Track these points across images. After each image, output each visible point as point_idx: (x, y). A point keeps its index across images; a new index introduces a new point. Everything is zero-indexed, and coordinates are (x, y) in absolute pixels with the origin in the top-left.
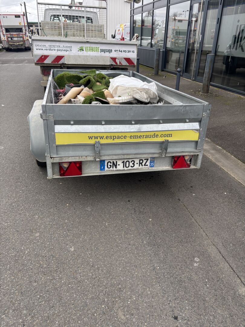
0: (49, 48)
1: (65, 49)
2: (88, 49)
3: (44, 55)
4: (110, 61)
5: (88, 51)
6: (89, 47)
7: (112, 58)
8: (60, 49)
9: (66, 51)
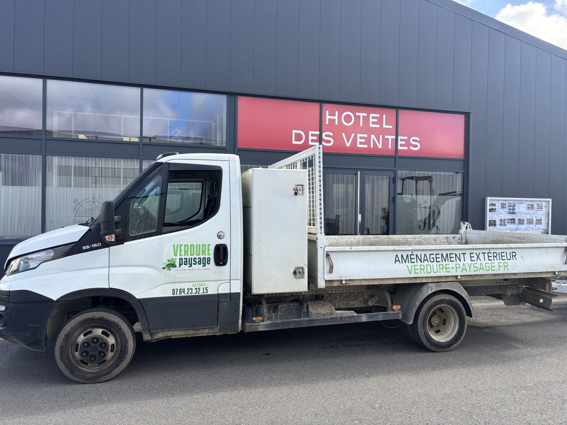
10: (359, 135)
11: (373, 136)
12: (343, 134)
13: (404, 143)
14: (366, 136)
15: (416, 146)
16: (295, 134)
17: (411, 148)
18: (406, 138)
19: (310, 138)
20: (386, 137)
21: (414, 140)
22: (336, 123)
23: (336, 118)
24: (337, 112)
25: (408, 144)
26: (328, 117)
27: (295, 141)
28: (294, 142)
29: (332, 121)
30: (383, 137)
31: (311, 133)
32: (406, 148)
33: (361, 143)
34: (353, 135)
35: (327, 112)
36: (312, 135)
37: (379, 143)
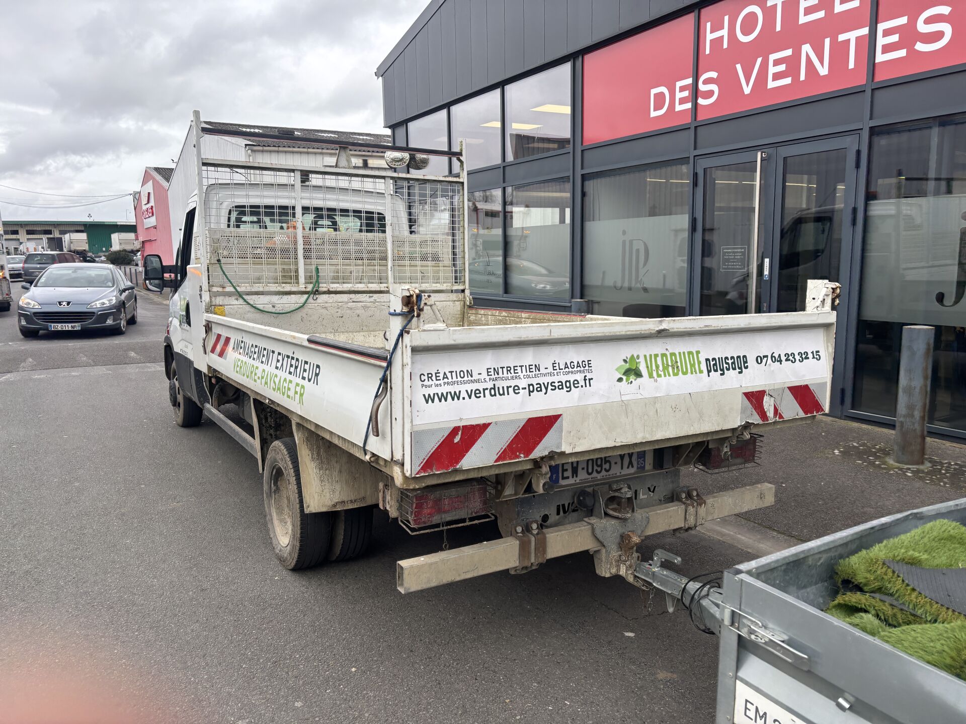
0: (490, 385)
1: (564, 378)
2: (657, 367)
3: (461, 424)
4: (743, 411)
5: (659, 376)
6: (663, 355)
7: (749, 395)
8: (541, 380)
9: (568, 386)
10: (773, 57)
11: (806, 48)
12: (739, 67)
13: (895, 38)
14: (788, 52)
15: (939, 35)
16: (655, 95)
17: (920, 47)
18: (903, 20)
19: (679, 95)
20: (842, 37)
21: (929, 21)
22: (725, 46)
23: (724, 32)
24: (726, 18)
25: (909, 35)
26: (710, 36)
28: (653, 114)
29: (718, 41)
30: (834, 43)
31: (679, 84)
32: (902, 53)
33: (777, 76)
34: (759, 60)
35: (709, 25)
36: (682, 89)
37: (821, 61)
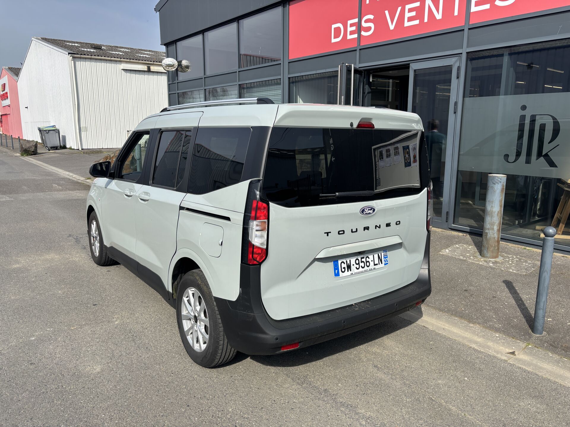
10: (408, 7)
11: (429, 2)
12: (387, 12)
14: (417, 4)
16: (335, 28)
17: (497, 3)
19: (350, 29)
27: (335, 38)
28: (334, 40)
31: (350, 22)
33: (410, 19)
34: (400, 8)
36: (352, 25)
37: (438, 10)
